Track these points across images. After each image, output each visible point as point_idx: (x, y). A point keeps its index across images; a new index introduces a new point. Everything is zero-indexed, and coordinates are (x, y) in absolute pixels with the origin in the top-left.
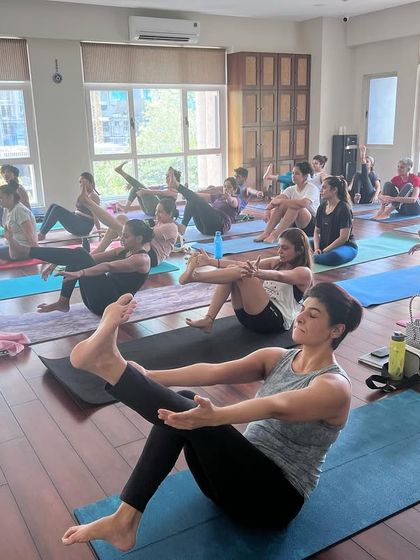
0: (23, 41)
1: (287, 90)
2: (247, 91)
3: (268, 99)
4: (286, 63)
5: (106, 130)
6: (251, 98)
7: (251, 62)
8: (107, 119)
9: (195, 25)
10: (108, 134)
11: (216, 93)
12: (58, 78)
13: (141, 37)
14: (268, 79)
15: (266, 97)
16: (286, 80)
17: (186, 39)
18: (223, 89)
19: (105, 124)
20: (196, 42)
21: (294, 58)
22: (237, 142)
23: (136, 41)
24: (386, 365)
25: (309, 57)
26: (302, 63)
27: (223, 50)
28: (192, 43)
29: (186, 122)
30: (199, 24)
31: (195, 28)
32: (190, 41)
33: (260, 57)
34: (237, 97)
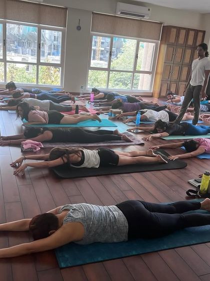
0: (66, 9)
1: (190, 47)
2: (169, 45)
3: (180, 51)
4: (192, 34)
5: (102, 54)
6: (171, 49)
7: (174, 31)
8: (103, 49)
9: (149, 10)
10: (102, 57)
11: (154, 44)
12: (79, 28)
13: (122, 13)
14: (181, 40)
15: (179, 49)
16: (190, 42)
17: (143, 16)
18: (158, 42)
19: (102, 51)
20: (148, 18)
21: (197, 32)
22: (160, 70)
23: (119, 14)
24: (199, 186)
25: (204, 32)
26: (200, 34)
27: (161, 23)
28: (146, 18)
29: (137, 57)
30: (151, 10)
31: (149, 12)
32: (145, 18)
33: (179, 29)
34: (164, 48)
